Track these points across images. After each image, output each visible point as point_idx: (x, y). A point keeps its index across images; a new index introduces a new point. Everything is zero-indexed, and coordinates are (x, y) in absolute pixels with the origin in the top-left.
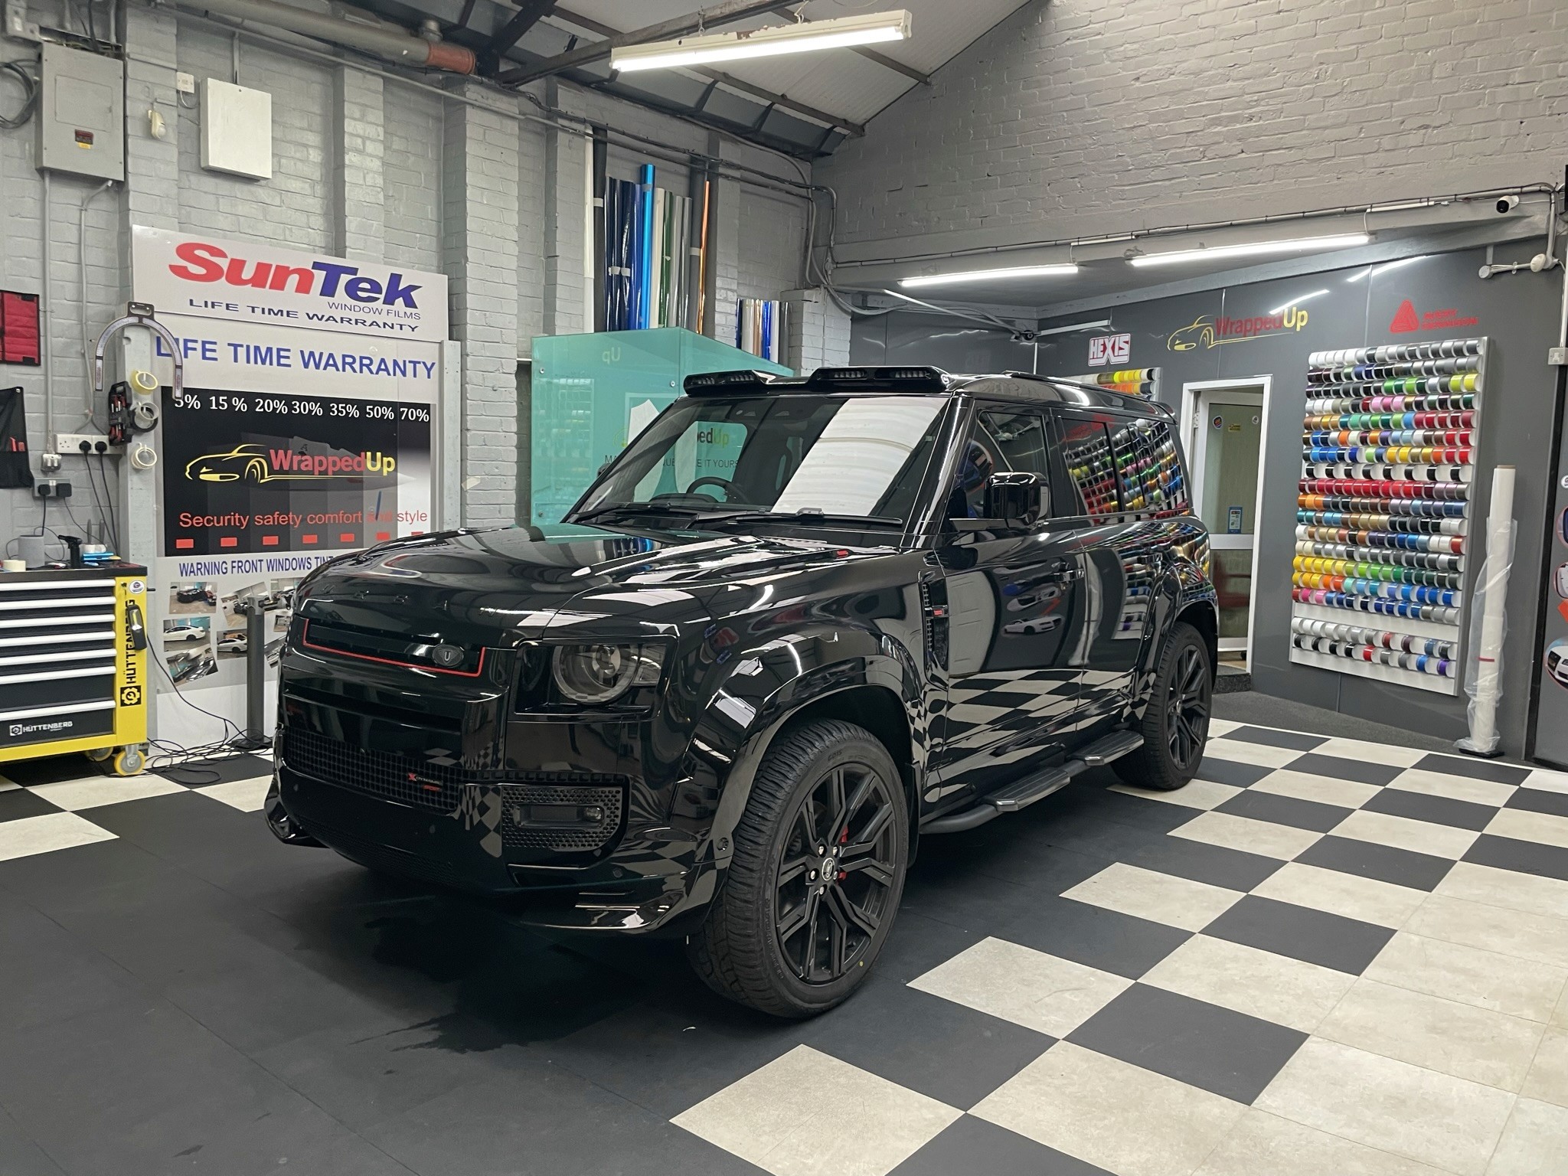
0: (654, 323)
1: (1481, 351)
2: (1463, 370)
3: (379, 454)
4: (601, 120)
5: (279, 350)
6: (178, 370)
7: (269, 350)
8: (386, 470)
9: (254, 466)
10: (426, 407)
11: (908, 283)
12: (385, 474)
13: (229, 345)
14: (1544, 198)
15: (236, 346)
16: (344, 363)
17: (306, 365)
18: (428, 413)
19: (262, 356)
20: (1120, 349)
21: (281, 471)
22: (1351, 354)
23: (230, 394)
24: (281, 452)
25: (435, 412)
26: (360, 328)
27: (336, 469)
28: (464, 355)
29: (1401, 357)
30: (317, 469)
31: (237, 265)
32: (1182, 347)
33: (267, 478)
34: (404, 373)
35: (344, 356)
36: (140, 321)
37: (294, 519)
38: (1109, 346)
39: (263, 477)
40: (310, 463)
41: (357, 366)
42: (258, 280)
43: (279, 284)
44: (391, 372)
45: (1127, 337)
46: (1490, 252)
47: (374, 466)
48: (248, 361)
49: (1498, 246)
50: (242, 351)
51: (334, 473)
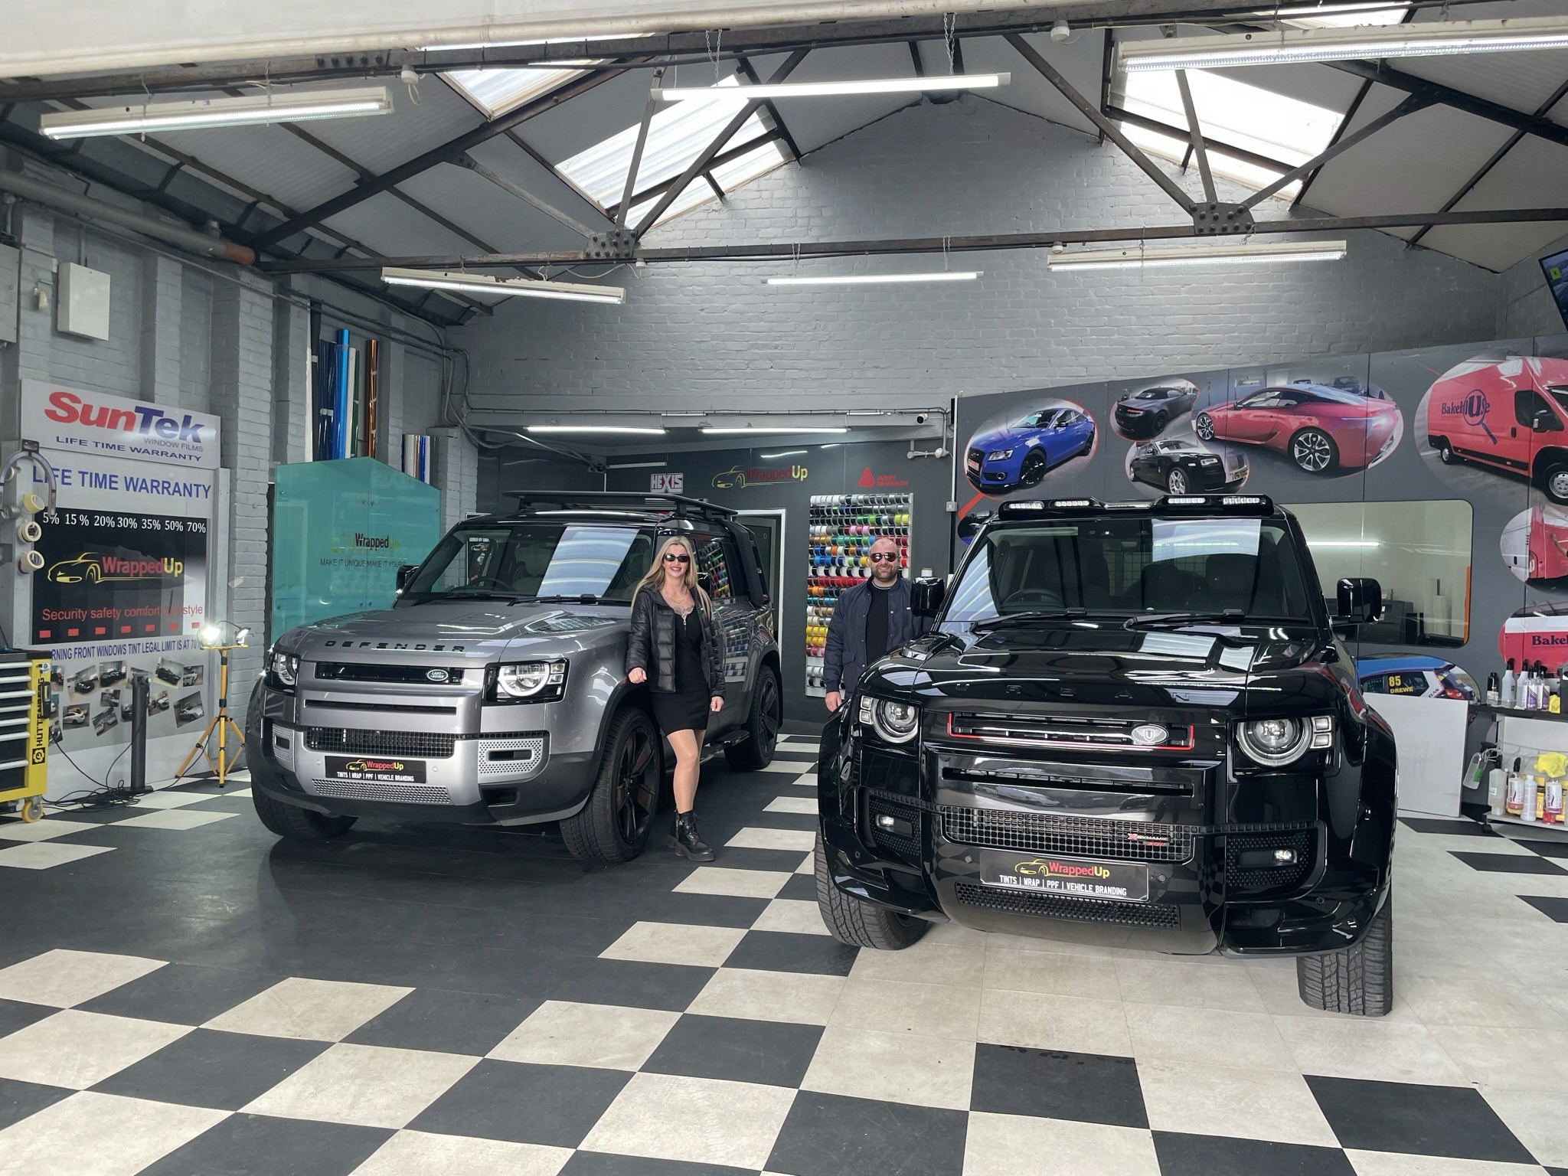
0: (348, 454)
1: (910, 501)
2: (901, 511)
3: (172, 559)
4: (318, 295)
5: (111, 476)
6: (53, 494)
7: (105, 476)
8: (177, 572)
9: (92, 571)
10: (203, 521)
11: (531, 429)
12: (176, 575)
13: (80, 472)
14: (940, 416)
15: (83, 473)
16: (152, 486)
17: (128, 489)
18: (205, 526)
19: (102, 481)
20: (676, 483)
21: (109, 574)
22: (836, 498)
23: (79, 512)
24: (110, 558)
25: (210, 524)
26: (164, 459)
27: (145, 572)
28: (233, 480)
29: (866, 502)
30: (133, 572)
31: (87, 409)
32: (722, 486)
33: (100, 580)
34: (190, 495)
35: (153, 481)
36: (30, 455)
37: (115, 613)
38: (667, 481)
39: (97, 579)
40: (127, 567)
41: (160, 489)
42: (100, 422)
43: (113, 425)
44: (182, 493)
45: (681, 476)
46: (912, 444)
47: (169, 569)
48: (91, 486)
49: (916, 441)
50: (87, 477)
51: (144, 575)
